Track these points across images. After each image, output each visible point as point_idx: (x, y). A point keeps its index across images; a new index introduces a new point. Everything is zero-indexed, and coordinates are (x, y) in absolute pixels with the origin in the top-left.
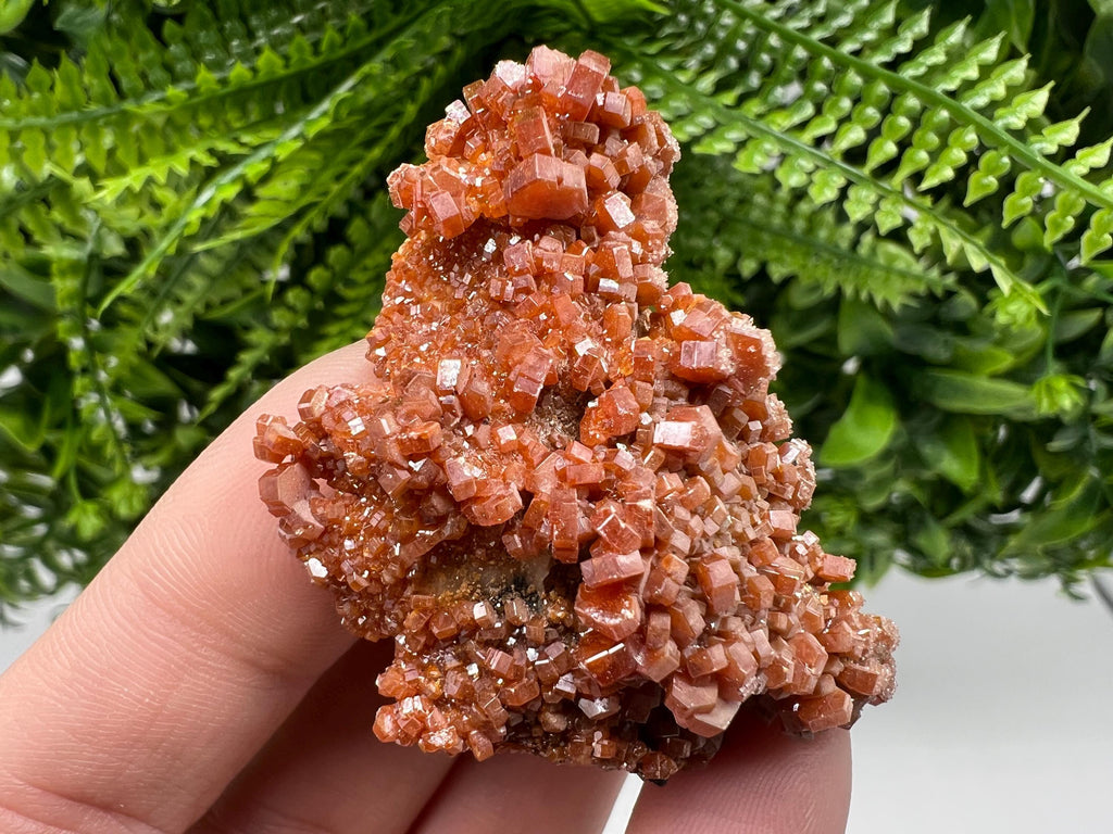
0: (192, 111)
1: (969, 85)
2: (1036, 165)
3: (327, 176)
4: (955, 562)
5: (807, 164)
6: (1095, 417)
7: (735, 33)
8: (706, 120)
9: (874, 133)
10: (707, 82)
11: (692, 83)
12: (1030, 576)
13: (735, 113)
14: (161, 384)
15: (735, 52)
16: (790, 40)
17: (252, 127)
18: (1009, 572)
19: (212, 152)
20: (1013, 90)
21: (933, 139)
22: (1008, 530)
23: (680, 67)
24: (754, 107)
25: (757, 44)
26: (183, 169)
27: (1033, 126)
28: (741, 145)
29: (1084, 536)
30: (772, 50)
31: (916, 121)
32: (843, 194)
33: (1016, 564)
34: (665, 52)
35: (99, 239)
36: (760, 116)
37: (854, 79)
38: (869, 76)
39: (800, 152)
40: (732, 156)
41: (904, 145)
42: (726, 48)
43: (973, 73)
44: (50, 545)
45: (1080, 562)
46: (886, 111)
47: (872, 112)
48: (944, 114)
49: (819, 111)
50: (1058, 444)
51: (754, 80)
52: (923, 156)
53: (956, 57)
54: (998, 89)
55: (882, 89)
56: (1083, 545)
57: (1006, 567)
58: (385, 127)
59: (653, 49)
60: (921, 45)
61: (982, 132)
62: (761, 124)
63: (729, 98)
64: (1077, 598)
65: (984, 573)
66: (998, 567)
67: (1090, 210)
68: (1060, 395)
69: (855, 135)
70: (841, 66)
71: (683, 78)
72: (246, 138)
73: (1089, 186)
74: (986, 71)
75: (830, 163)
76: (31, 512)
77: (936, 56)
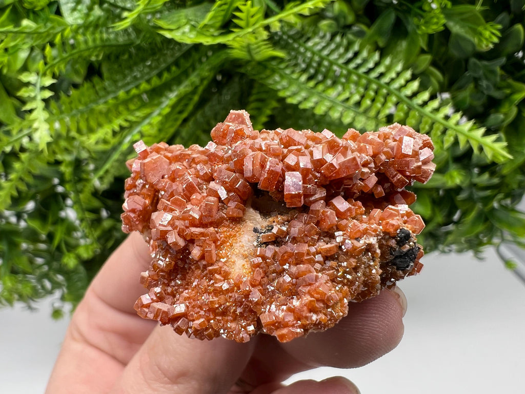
0: (116, 106)
1: (393, 80)
2: (414, 108)
3: (167, 125)
4: (428, 248)
5: (340, 109)
6: (475, 185)
7: (311, 59)
8: (303, 94)
9: (363, 97)
10: (304, 78)
11: (298, 79)
12: (460, 251)
13: (314, 91)
14: (96, 203)
15: (313, 67)
16: (332, 63)
17: (138, 109)
18: (450, 251)
19: (126, 120)
20: (408, 82)
21: (382, 100)
22: (448, 233)
23: (293, 72)
24: (321, 87)
25: (320, 64)
26: (117, 128)
27: (415, 95)
28: (317, 103)
29: (481, 233)
30: (325, 67)
31: (376, 92)
32: (354, 119)
33: (454, 247)
34: (287, 67)
35: (79, 153)
36: (324, 91)
37: (354, 78)
38: (359, 77)
39: (338, 104)
40: (313, 108)
41: (373, 100)
42: (309, 66)
43: (393, 75)
44: (51, 273)
45: (481, 244)
46: (366, 88)
47: (362, 90)
48: (384, 91)
49: (344, 89)
50: (462, 196)
51: (320, 77)
52: (379, 105)
53: (389, 69)
54: (402, 81)
55: (364, 81)
56: (481, 236)
57: (449, 248)
58: (186, 105)
59: (282, 66)
60: (377, 64)
61: (398, 97)
62: (323, 95)
63: (312, 84)
64: (481, 259)
65: (439, 252)
66: (446, 249)
67: (433, 124)
68: (456, 178)
69: (356, 98)
70: (350, 73)
71: (295, 76)
72: (138, 114)
73: (432, 115)
74: (398, 74)
75: (348, 108)
76: (39, 261)
77: (381, 69)
